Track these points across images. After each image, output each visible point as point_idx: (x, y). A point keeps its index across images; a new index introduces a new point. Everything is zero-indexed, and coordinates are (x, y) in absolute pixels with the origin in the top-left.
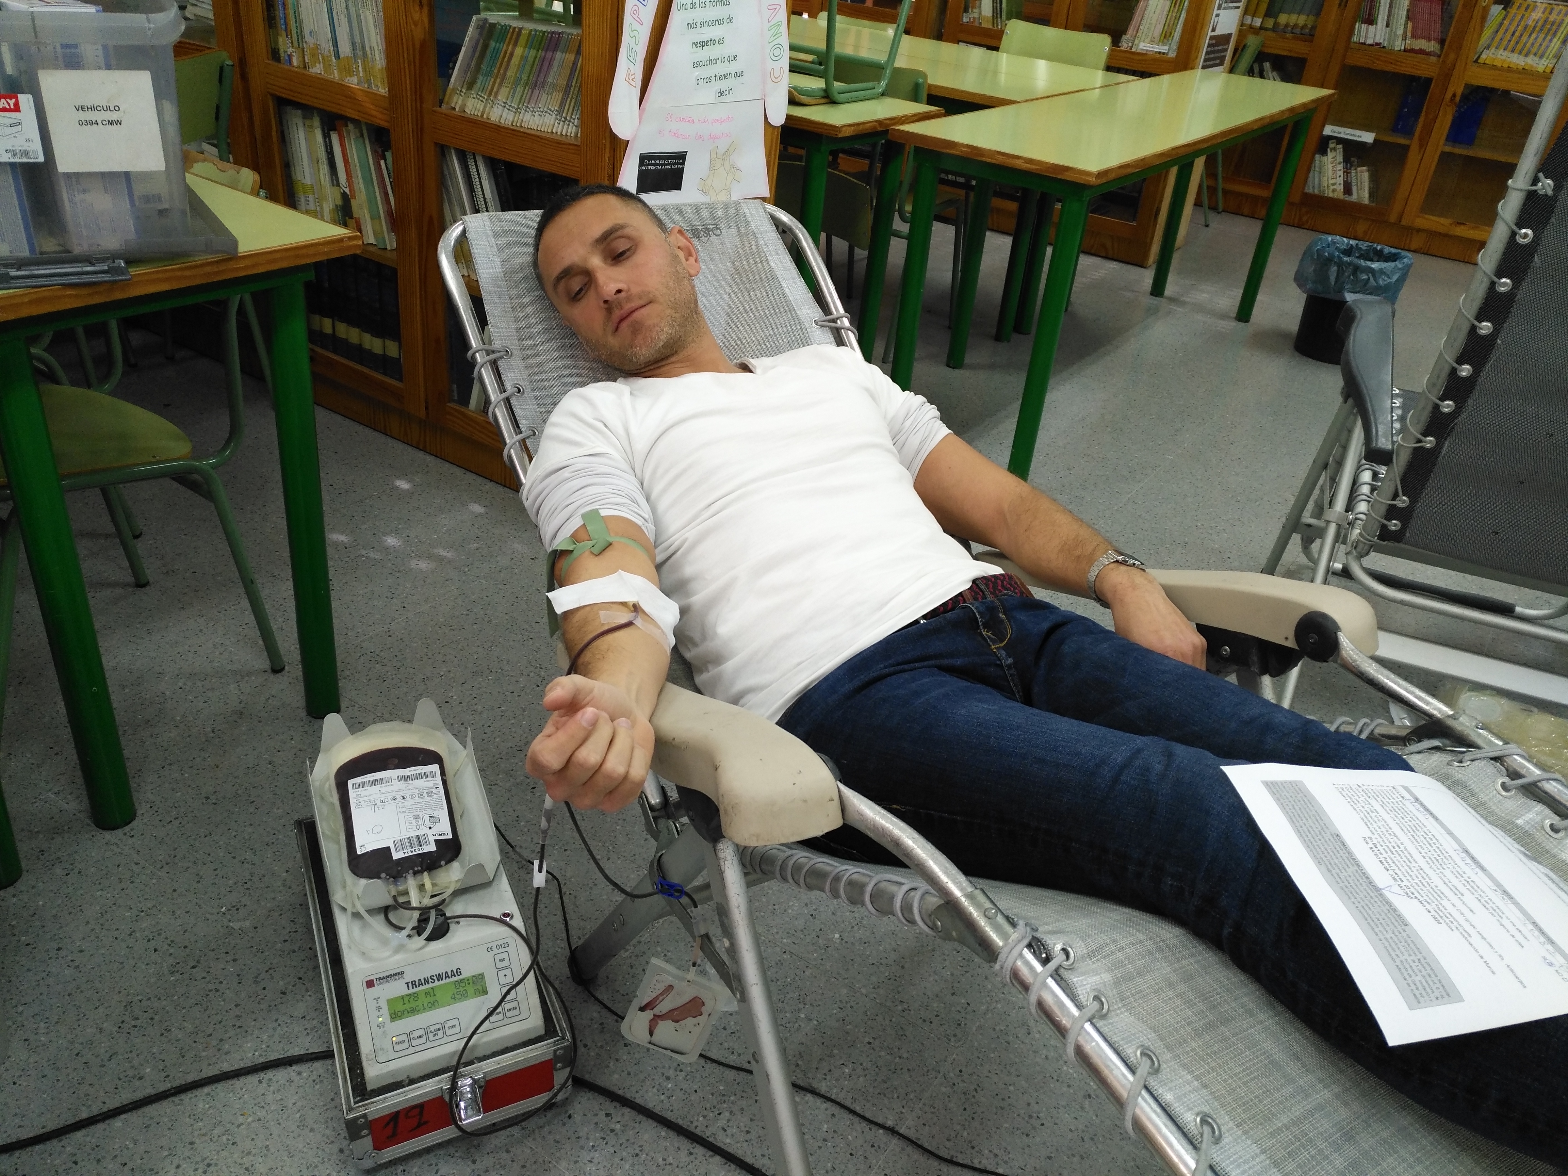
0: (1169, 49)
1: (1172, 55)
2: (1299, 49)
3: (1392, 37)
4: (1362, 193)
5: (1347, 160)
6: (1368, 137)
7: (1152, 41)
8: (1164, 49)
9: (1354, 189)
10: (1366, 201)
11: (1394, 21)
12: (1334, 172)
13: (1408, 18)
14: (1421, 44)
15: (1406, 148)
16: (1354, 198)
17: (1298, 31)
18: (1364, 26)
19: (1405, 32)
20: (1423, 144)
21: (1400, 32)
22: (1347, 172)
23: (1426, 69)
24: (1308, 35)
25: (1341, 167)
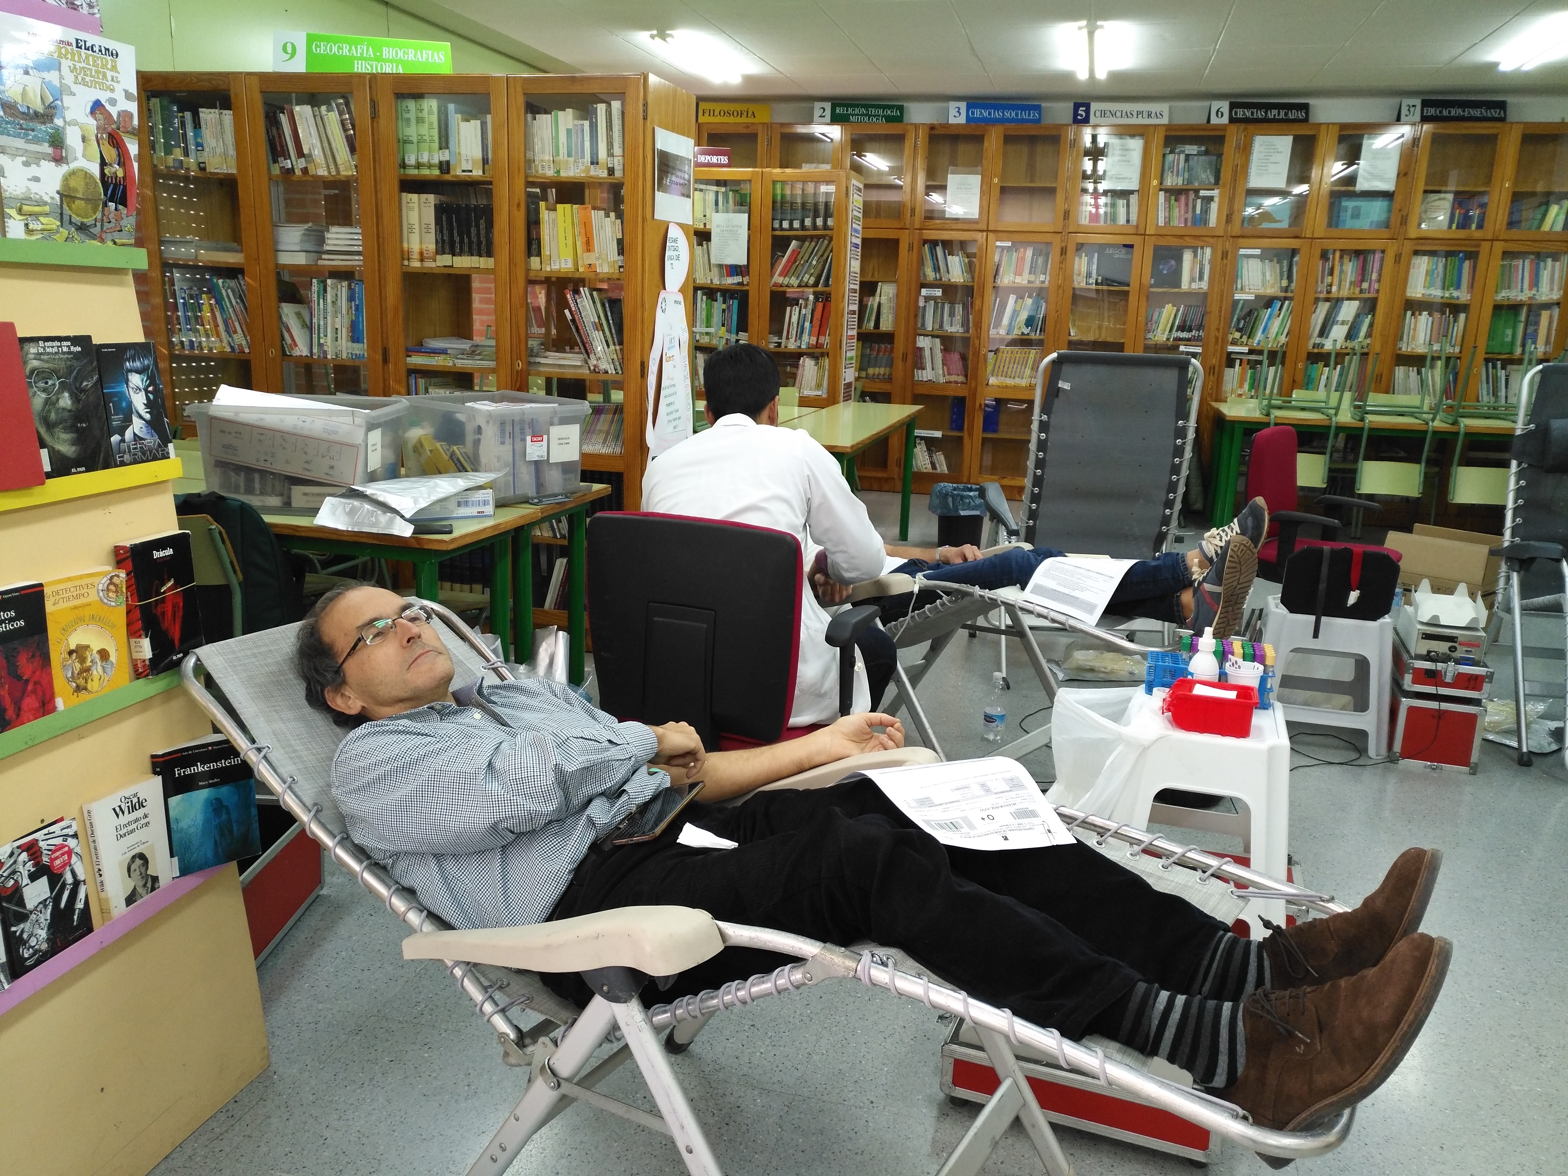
0: (822, 393)
1: (825, 396)
2: (885, 387)
3: (937, 375)
4: (943, 467)
5: (929, 450)
6: (938, 434)
7: (811, 390)
8: (820, 393)
9: (937, 465)
10: (946, 472)
11: (936, 366)
12: (923, 457)
13: (943, 364)
14: (953, 378)
15: (961, 439)
16: (939, 471)
17: (881, 377)
18: (920, 371)
19: (944, 372)
20: (971, 435)
21: (941, 372)
22: (931, 457)
23: (962, 392)
24: (889, 379)
25: (926, 453)
